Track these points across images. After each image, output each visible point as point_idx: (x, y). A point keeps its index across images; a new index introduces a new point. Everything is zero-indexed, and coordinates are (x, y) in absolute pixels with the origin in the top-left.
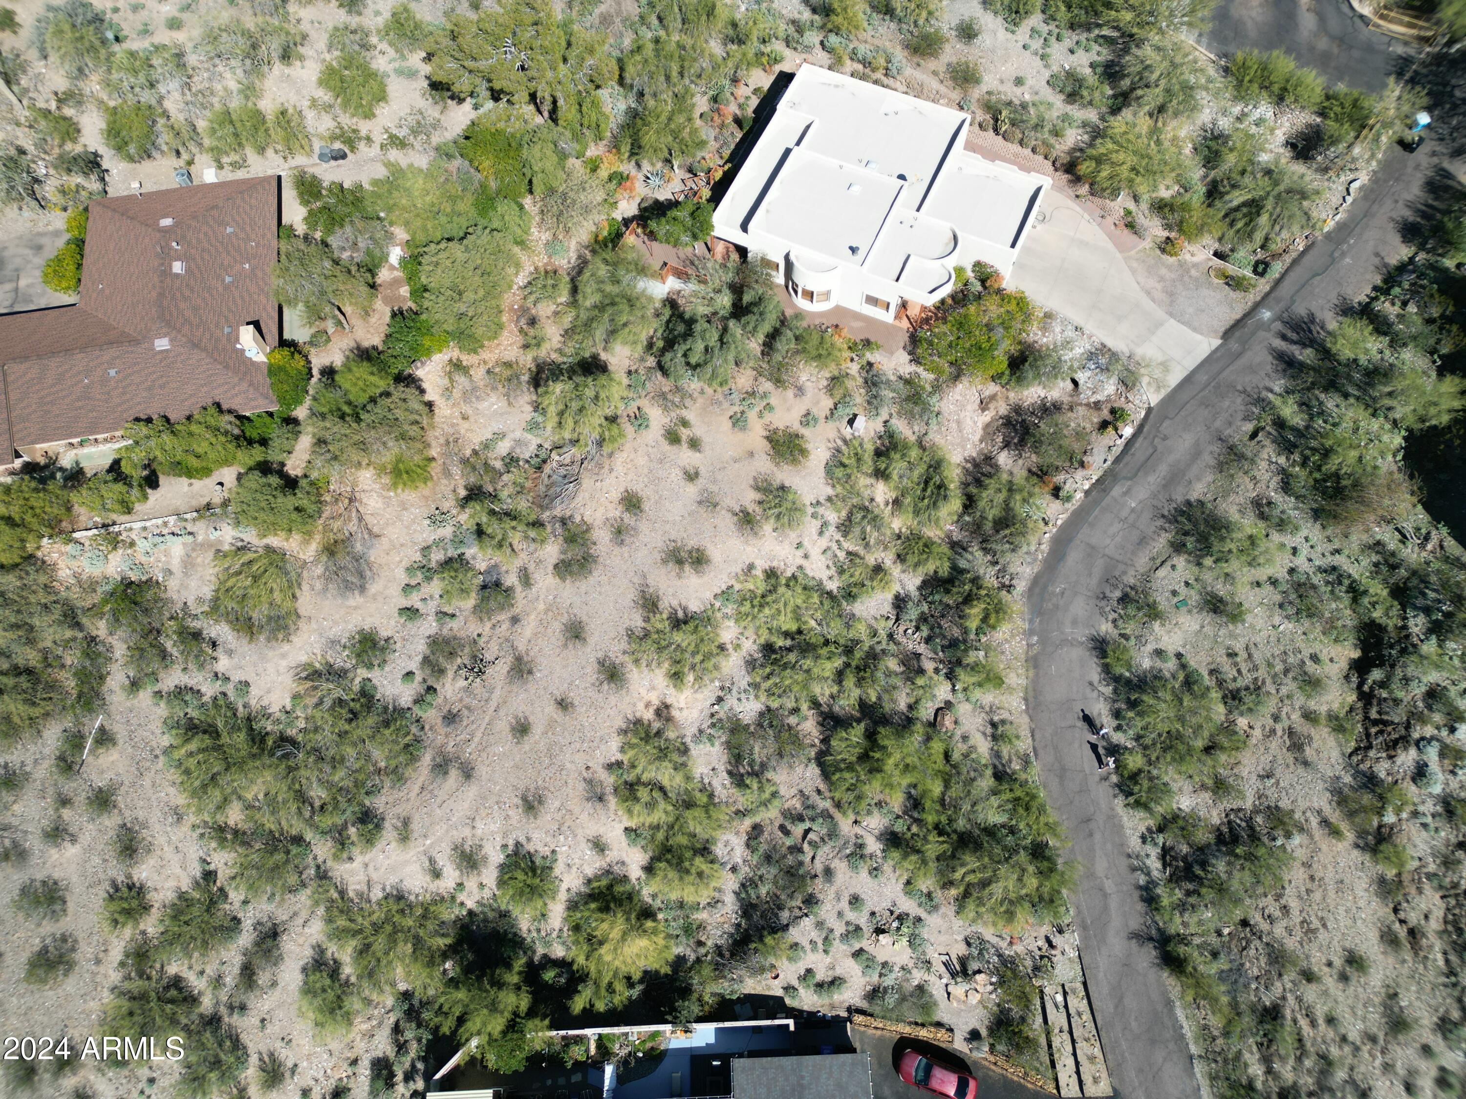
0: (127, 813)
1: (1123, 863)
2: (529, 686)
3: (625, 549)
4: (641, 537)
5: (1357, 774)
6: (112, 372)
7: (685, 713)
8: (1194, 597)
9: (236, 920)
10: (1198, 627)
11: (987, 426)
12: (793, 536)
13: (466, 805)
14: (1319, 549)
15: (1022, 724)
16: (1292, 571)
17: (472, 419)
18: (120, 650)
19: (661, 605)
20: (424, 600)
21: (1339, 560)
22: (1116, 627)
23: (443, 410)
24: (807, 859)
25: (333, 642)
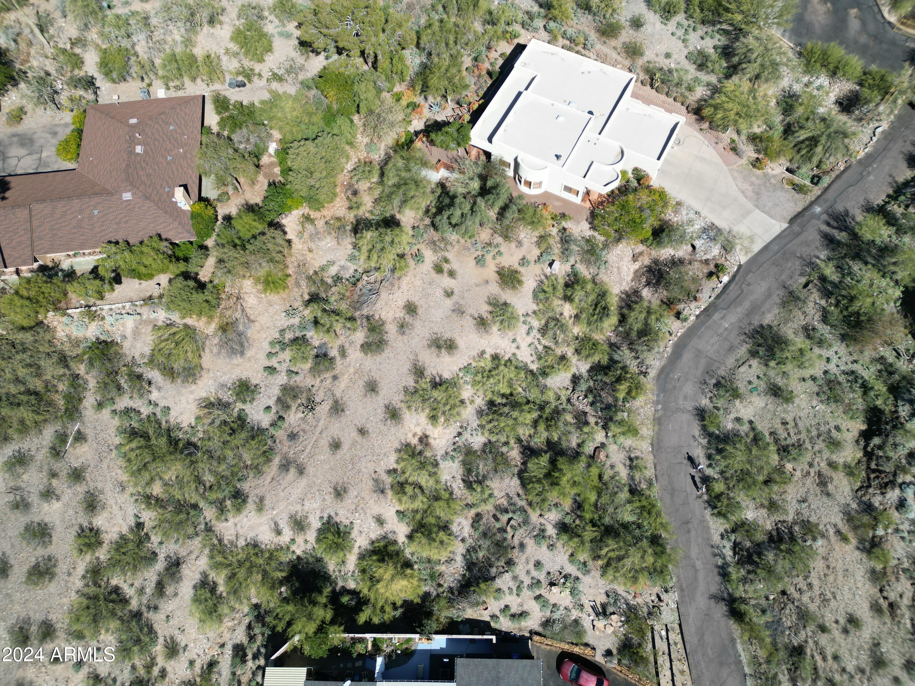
0: (91, 484)
1: (709, 550)
2: (342, 419)
3: (405, 337)
4: (416, 330)
5: (861, 502)
6: (96, 212)
7: (438, 441)
8: (762, 385)
9: (155, 554)
10: (764, 405)
11: (636, 271)
12: (510, 334)
13: (299, 491)
14: (844, 359)
15: (649, 460)
16: (826, 372)
17: (314, 252)
18: (92, 384)
19: (426, 374)
20: (279, 362)
21: (856, 367)
22: (711, 402)
23: (297, 245)
24: (509, 537)
25: (223, 386)
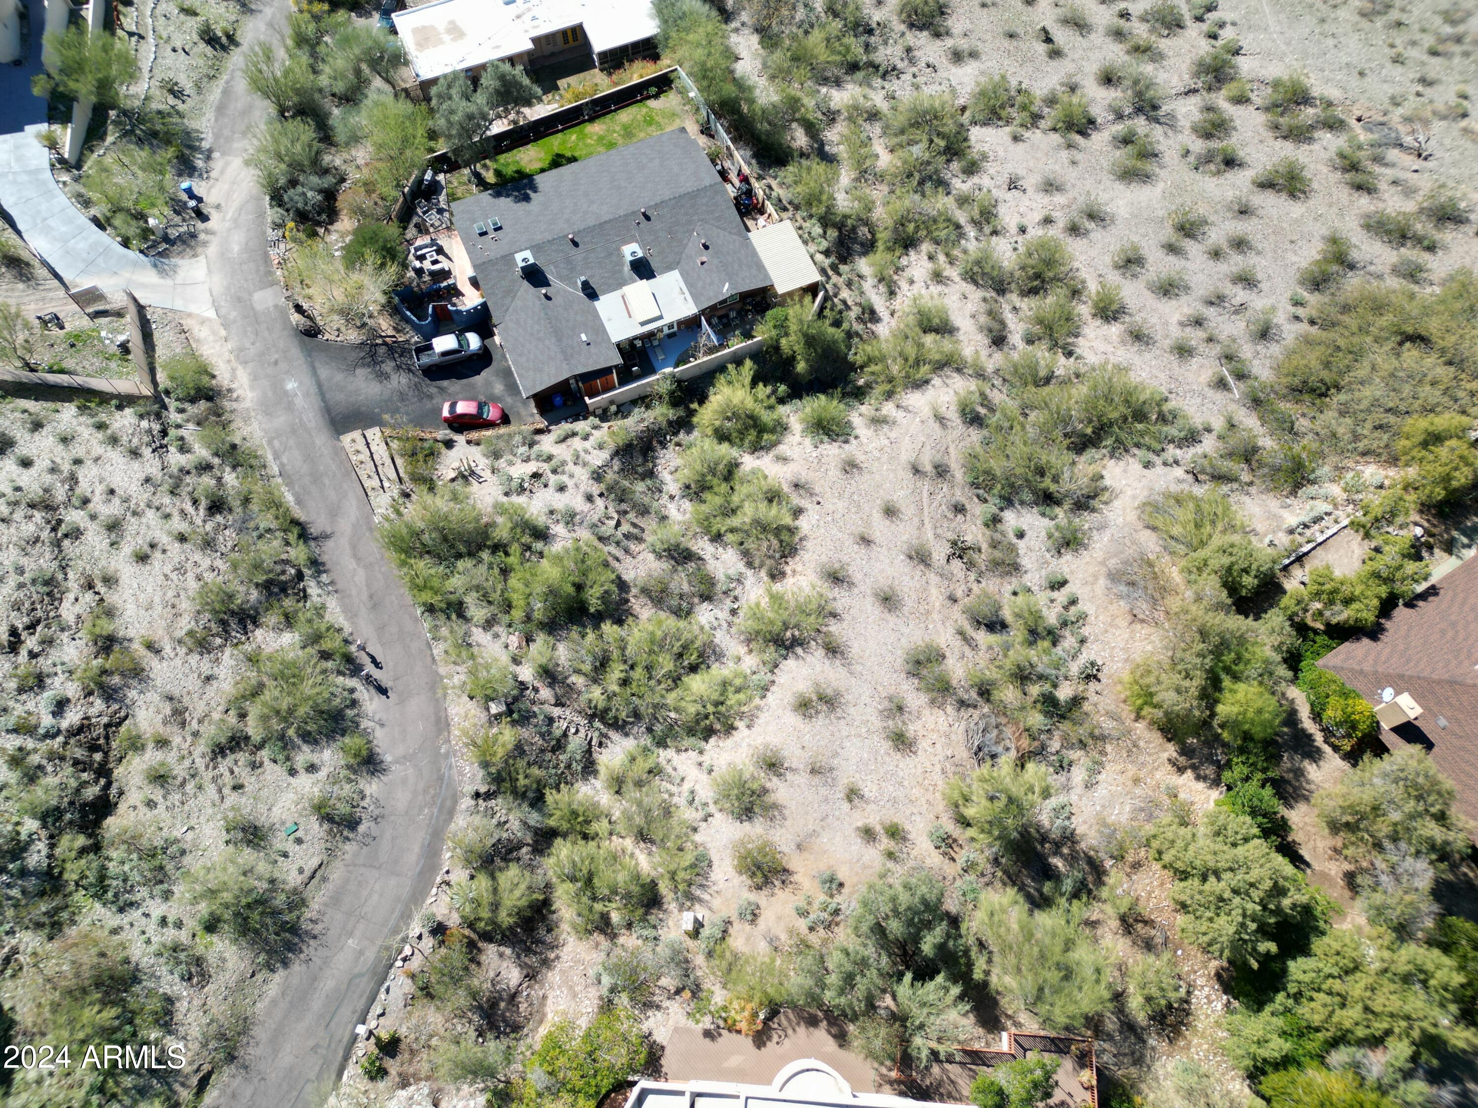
0: (1158, 352)
1: (339, 586)
2: (905, 547)
3: (884, 694)
4: (875, 712)
5: (122, 700)
8: (280, 842)
10: (274, 808)
11: (541, 1021)
12: (720, 776)
13: (903, 450)
14: (136, 930)
15: (444, 666)
16: (168, 896)
17: (1130, 783)
19: (821, 652)
20: (1052, 601)
22: (361, 792)
24: (611, 507)
25: (1101, 528)
